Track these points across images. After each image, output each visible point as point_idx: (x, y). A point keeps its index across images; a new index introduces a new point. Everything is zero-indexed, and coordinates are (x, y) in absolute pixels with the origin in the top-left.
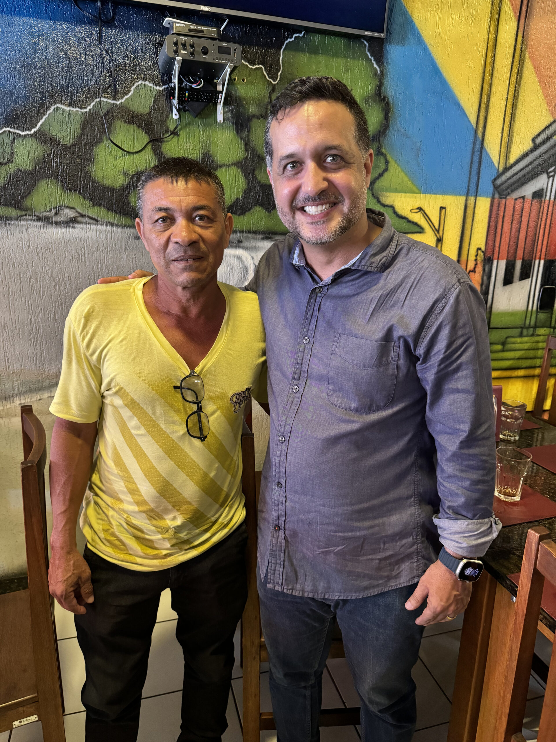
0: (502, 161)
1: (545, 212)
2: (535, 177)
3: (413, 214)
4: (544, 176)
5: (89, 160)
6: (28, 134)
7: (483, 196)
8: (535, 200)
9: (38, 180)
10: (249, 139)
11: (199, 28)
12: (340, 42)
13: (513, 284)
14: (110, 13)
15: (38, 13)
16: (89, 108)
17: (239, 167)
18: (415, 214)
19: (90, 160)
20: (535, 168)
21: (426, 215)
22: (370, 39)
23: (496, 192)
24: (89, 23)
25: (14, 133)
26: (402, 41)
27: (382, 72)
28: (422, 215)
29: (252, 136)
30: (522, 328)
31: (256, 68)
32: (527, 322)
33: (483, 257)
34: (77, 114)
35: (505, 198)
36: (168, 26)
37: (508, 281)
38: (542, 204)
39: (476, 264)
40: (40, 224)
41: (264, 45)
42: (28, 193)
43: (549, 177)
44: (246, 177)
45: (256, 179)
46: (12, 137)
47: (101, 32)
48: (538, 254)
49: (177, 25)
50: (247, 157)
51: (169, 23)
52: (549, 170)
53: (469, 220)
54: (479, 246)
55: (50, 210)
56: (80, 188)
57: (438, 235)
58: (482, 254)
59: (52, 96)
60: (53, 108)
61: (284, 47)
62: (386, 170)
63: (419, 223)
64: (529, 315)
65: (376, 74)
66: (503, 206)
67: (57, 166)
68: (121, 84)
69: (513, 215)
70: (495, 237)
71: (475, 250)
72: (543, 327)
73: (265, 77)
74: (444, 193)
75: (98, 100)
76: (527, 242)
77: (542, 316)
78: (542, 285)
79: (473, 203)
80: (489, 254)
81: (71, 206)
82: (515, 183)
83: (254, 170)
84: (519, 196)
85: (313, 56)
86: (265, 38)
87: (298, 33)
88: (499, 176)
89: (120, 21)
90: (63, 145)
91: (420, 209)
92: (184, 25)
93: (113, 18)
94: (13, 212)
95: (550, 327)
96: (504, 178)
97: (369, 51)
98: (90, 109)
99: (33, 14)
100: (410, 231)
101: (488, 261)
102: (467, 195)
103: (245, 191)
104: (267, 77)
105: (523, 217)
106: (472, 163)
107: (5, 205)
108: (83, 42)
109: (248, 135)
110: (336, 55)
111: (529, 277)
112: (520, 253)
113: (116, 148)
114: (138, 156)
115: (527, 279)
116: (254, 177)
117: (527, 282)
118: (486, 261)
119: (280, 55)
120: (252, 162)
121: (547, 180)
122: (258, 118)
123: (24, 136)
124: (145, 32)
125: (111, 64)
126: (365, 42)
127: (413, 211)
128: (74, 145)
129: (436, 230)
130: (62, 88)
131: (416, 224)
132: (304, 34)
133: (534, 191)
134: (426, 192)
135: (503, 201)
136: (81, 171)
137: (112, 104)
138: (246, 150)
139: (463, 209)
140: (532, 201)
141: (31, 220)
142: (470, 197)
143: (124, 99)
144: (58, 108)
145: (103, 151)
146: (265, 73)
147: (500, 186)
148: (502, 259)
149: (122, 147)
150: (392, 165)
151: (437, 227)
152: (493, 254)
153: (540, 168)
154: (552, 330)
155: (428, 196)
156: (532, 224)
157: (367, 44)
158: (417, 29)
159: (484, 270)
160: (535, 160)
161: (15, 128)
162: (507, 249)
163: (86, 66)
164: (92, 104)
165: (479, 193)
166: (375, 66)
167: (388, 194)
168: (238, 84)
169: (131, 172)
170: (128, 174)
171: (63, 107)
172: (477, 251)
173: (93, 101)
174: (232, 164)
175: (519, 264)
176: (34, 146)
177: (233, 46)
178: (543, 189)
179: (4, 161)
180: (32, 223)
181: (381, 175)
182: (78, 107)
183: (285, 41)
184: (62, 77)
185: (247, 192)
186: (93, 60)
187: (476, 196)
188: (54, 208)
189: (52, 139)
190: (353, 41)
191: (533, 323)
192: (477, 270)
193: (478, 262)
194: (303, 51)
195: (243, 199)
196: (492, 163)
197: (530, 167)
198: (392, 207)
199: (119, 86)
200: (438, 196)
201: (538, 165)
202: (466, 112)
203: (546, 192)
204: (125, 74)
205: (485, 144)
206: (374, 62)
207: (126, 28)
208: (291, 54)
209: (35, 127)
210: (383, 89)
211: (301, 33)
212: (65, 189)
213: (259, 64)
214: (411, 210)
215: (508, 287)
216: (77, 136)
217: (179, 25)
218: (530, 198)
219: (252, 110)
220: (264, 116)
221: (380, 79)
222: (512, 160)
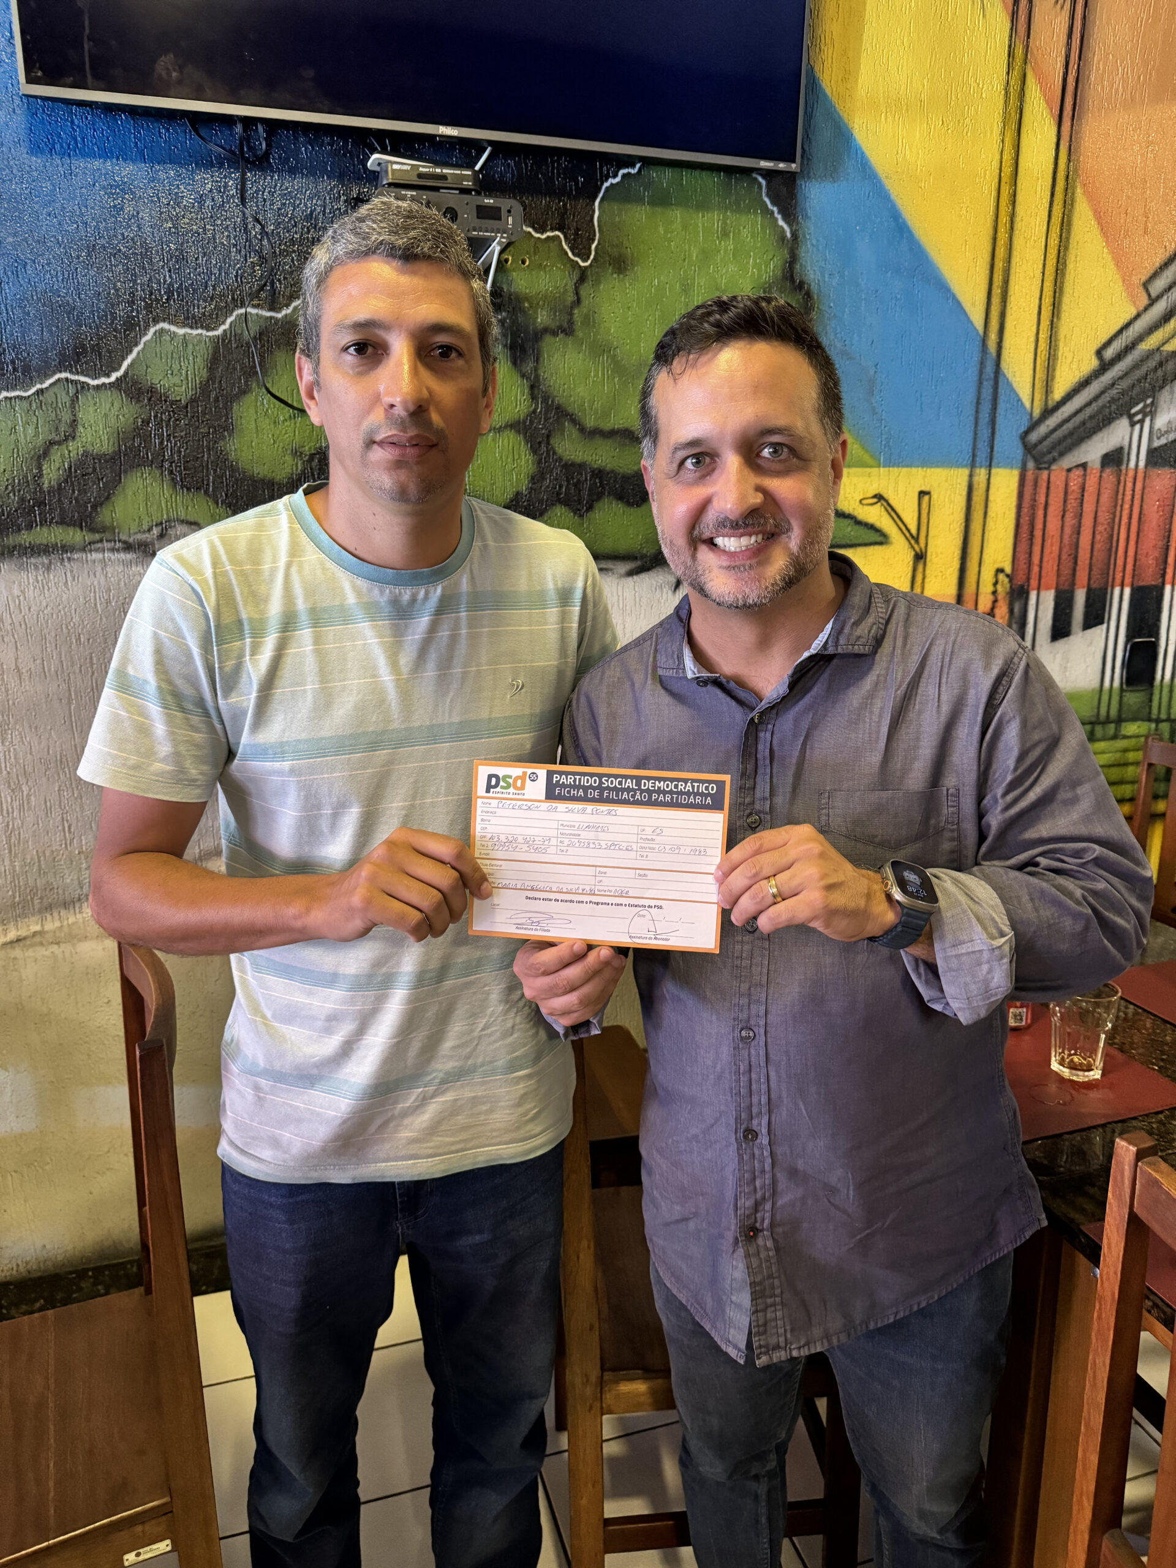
0: (1037, 396)
1: (1129, 493)
2: (1104, 426)
3: (866, 508)
4: (1123, 423)
5: (226, 429)
6: (104, 384)
7: (1005, 466)
8: (1108, 471)
9: (126, 472)
10: (537, 377)
11: (438, 170)
12: (712, 181)
13: (1071, 637)
14: (261, 144)
15: (121, 150)
16: (223, 328)
17: (518, 432)
18: (870, 507)
19: (225, 427)
20: (1104, 406)
21: (891, 510)
22: (768, 174)
23: (1029, 457)
24: (221, 165)
25: (76, 382)
26: (833, 172)
27: (795, 235)
28: (883, 509)
29: (543, 369)
30: (1091, 723)
31: (548, 237)
32: (1103, 711)
33: (1008, 586)
34: (200, 341)
35: (1048, 468)
36: (377, 169)
37: (1060, 630)
38: (1122, 478)
39: (995, 601)
40: (129, 556)
41: (561, 193)
42: (106, 497)
43: (1133, 425)
44: (534, 450)
45: (554, 453)
46: (72, 391)
47: (243, 180)
48: (1119, 576)
49: (395, 167)
50: (534, 412)
51: (379, 164)
52: (1133, 411)
53: (977, 516)
54: (1000, 566)
55: (150, 530)
56: (208, 485)
57: (916, 546)
58: (1006, 580)
59: (148, 307)
60: (152, 330)
61: (601, 195)
63: (878, 524)
64: (1105, 698)
65: (783, 238)
66: (1045, 485)
67: (161, 443)
68: (285, 278)
69: (1065, 501)
70: (1031, 545)
71: (993, 573)
72: (1134, 719)
73: (566, 253)
74: (925, 463)
75: (243, 311)
76: (1095, 553)
77: (1134, 698)
78: (1129, 637)
79: (985, 482)
80: (1020, 580)
81: (191, 518)
82: (1065, 438)
83: (548, 437)
84: (1075, 464)
85: (659, 210)
86: (564, 179)
87: (627, 167)
88: (1034, 425)
89: (280, 158)
90: (173, 403)
91: (879, 497)
92: (409, 168)
93: (267, 154)
94: (75, 536)
95: (1150, 720)
96: (1043, 429)
97: (768, 195)
98: (225, 331)
99: (112, 152)
100: (860, 541)
101: (1019, 594)
102: (973, 465)
103: (533, 478)
104: (570, 254)
105: (1085, 505)
106: (978, 403)
107: (62, 522)
108: (209, 203)
109: (536, 369)
110: (702, 206)
111: (1102, 623)
112: (1082, 575)
113: (277, 403)
115: (1099, 627)
116: (551, 451)
117: (1099, 632)
118: (1015, 596)
119: (594, 211)
120: (545, 420)
121: (1129, 429)
122: (554, 334)
123: (98, 388)
124: (329, 178)
125: (265, 242)
126: (760, 179)
127: (865, 502)
128: (193, 401)
129: (913, 537)
130: (170, 293)
131: (871, 527)
132: (640, 170)
133: (1104, 451)
134: (889, 463)
135: (1045, 474)
136: (209, 450)
137: (267, 318)
138: (533, 397)
139: (964, 493)
140: (1101, 472)
141: (112, 550)
142: (977, 470)
143: (291, 308)
144: (162, 331)
145: (252, 411)
146: (565, 247)
147: (1036, 445)
148: (1048, 588)
149: (290, 402)
151: (914, 531)
152: (1028, 579)
153: (1114, 407)
154: (1153, 726)
155: (895, 471)
156: (1104, 517)
157: (763, 182)
158: (860, 148)
159: (1011, 611)
160: (1102, 393)
161: (78, 373)
162: (1055, 568)
163: (215, 248)
164: (229, 320)
165: (995, 461)
166: (781, 223)
168: (514, 270)
169: (307, 448)
170: (301, 453)
171: (173, 328)
172: (996, 575)
173: (231, 315)
174: (506, 427)
175: (1080, 598)
176: (117, 405)
177: (505, 203)
178: (1122, 448)
179: (57, 438)
180: (115, 556)
182: (202, 327)
183: (602, 184)
184: (170, 271)
185: (536, 479)
186: (228, 236)
187: (990, 466)
188: (157, 525)
189: (152, 390)
190: (736, 178)
191: (1114, 712)
192: (997, 611)
193: (1000, 597)
194: (640, 200)
195: (530, 493)
196: (1019, 400)
197: (1094, 406)
199: (280, 284)
200: (914, 470)
201: (1109, 402)
202: (964, 305)
203: (1129, 454)
204: (293, 260)
205: (1004, 365)
206: (779, 217)
207: (292, 171)
208: (616, 207)
209: (117, 370)
210: (798, 267)
211: (633, 166)
212: (178, 487)
213: (552, 230)
214: (861, 501)
215: (1061, 644)
216: (201, 382)
217: (399, 166)
218: (1098, 465)
219: (542, 318)
220: (567, 330)
221: (792, 247)
222: (1058, 394)
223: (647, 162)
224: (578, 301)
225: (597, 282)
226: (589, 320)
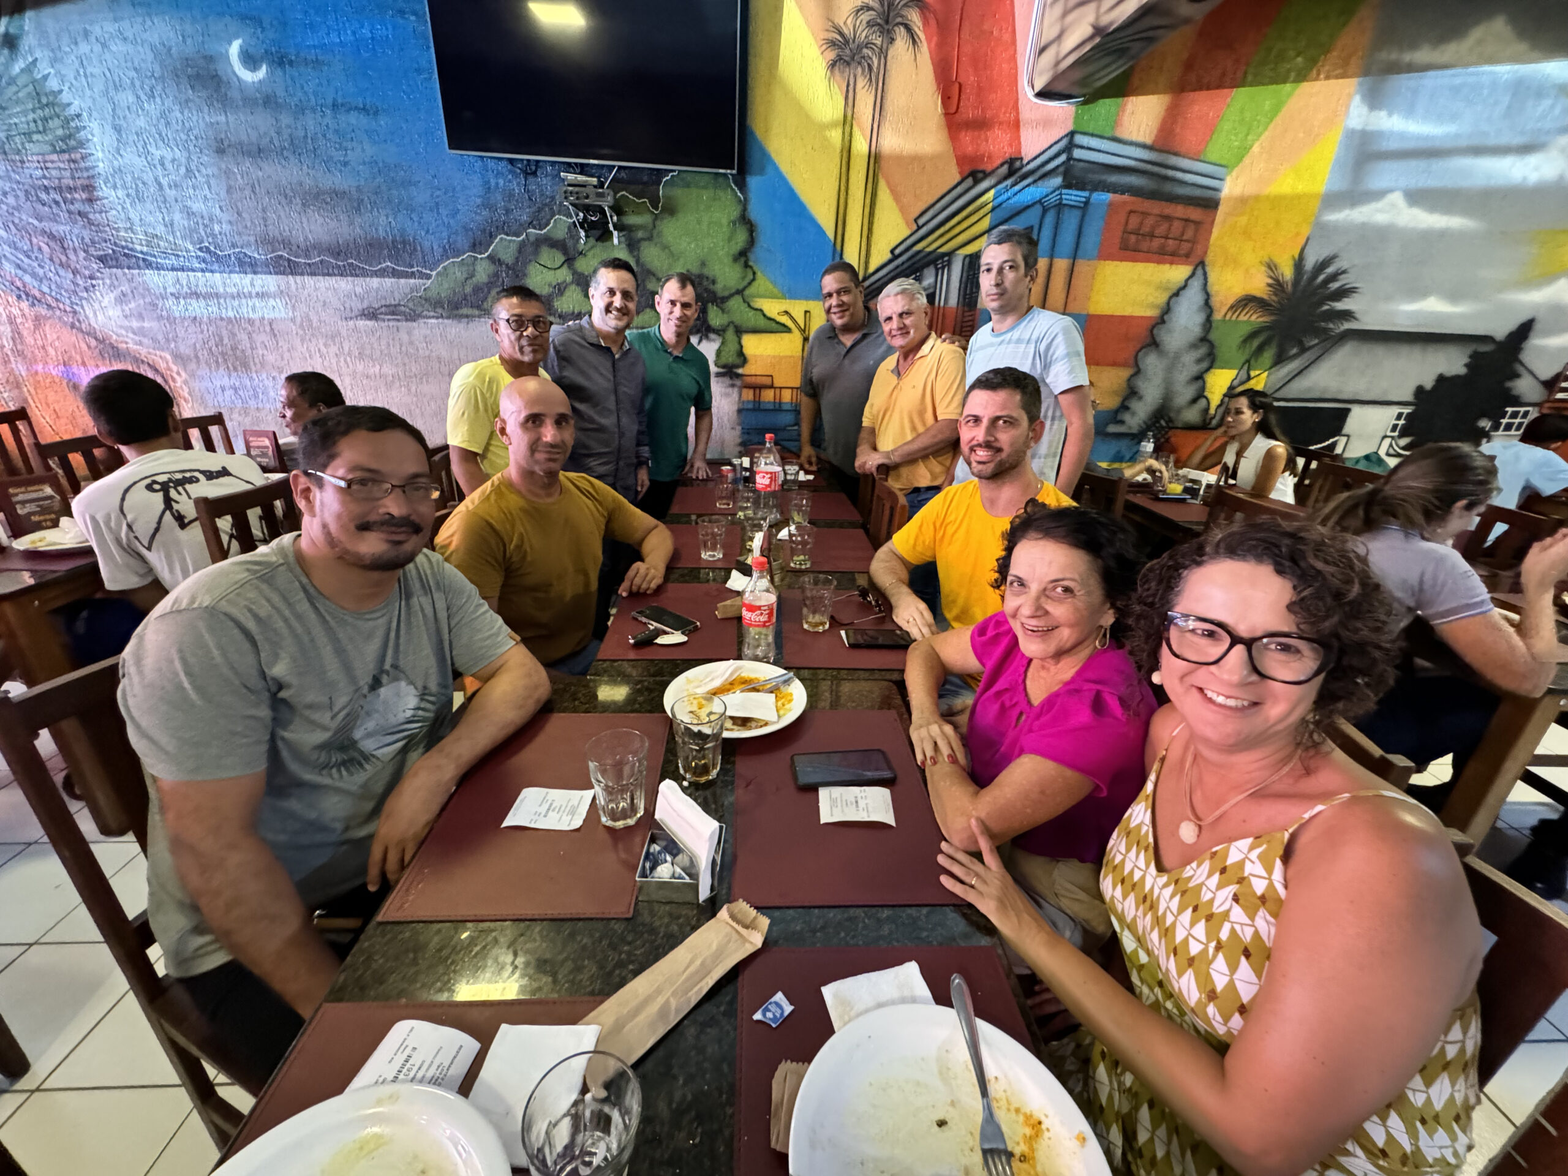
3: (780, 317)
5: (524, 275)
6: (483, 257)
10: (639, 257)
12: (707, 178)
14: (533, 168)
18: (782, 316)
21: (792, 318)
25: (474, 256)
27: (745, 199)
28: (789, 317)
29: (643, 254)
31: (642, 201)
34: (515, 242)
36: (564, 178)
46: (473, 259)
47: (527, 180)
49: (569, 177)
59: (497, 229)
60: (499, 237)
61: (661, 186)
62: (754, 280)
63: (786, 324)
65: (740, 201)
68: (544, 218)
73: (649, 208)
75: (529, 231)
85: (688, 189)
86: (647, 178)
87: (671, 174)
90: (506, 265)
91: (786, 312)
92: (575, 178)
93: (536, 170)
94: (477, 312)
97: (734, 184)
98: (523, 238)
104: (651, 208)
107: (472, 307)
109: (639, 254)
110: (705, 187)
113: (542, 266)
114: (558, 271)
119: (660, 190)
122: (646, 240)
123: (481, 258)
126: (731, 177)
127: (779, 314)
128: (513, 263)
129: (802, 330)
130: (505, 223)
131: (783, 325)
132: (678, 173)
134: (791, 298)
137: (537, 233)
143: (547, 230)
144: (501, 239)
145: (533, 268)
146: (648, 205)
149: (546, 265)
150: (759, 274)
155: (794, 301)
157: (732, 179)
158: (774, 161)
160: (897, 267)
161: (475, 253)
164: (525, 234)
166: (739, 194)
167: (758, 300)
168: (629, 215)
169: (553, 284)
170: (551, 285)
171: (506, 237)
173: (526, 232)
176: (488, 265)
179: (469, 277)
181: (750, 284)
182: (516, 237)
183: (662, 181)
189: (499, 260)
190: (718, 178)
194: (679, 187)
198: (761, 310)
199: (543, 220)
200: (802, 301)
202: (825, 230)
204: (546, 211)
206: (738, 192)
208: (669, 188)
209: (487, 252)
210: (747, 213)
211: (674, 173)
213: (643, 199)
216: (516, 257)
219: (640, 234)
220: (650, 239)
221: (744, 205)
222: (871, 269)
223: (680, 171)
224: (655, 227)
225: (663, 219)
226: (660, 234)
